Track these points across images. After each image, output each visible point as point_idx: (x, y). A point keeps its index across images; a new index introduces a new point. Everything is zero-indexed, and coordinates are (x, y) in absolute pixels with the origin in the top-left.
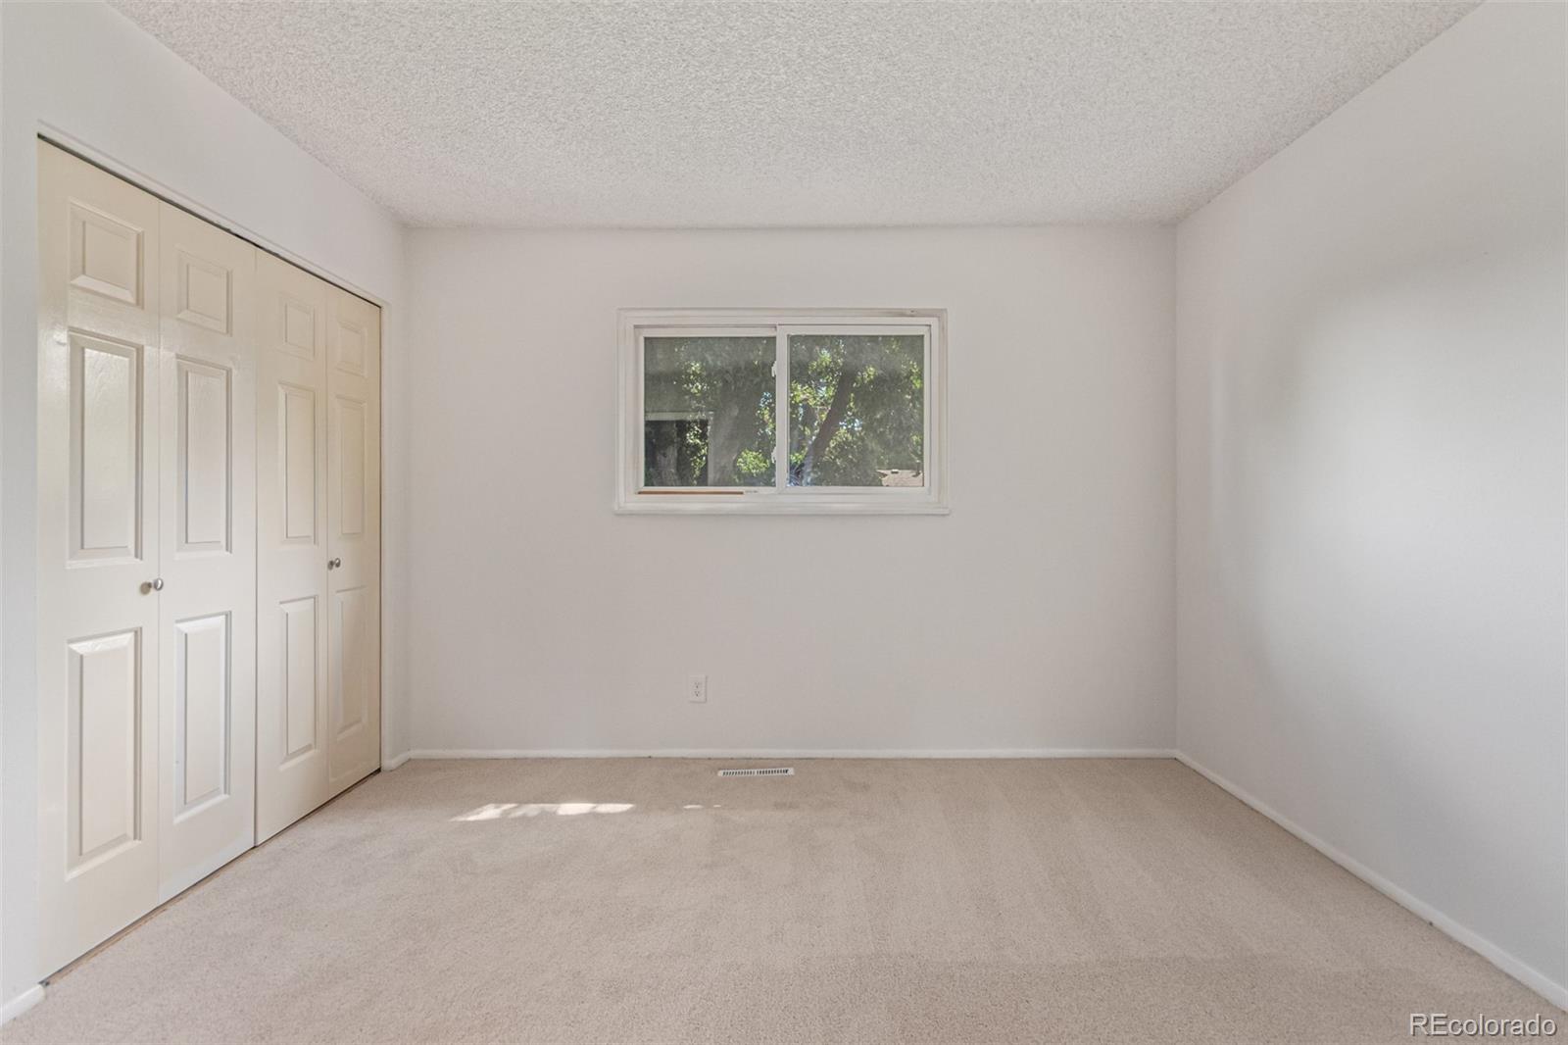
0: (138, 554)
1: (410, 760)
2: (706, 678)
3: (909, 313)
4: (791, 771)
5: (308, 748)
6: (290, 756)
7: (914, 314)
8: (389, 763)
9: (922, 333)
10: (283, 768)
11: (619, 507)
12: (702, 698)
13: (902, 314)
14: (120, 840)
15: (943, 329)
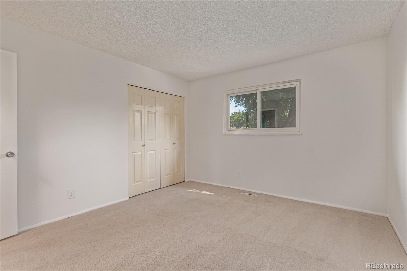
0: (142, 141)
1: (190, 181)
2: (241, 172)
3: (291, 81)
4: (256, 195)
5: (170, 174)
6: (166, 175)
7: (293, 81)
8: (186, 180)
9: (295, 86)
10: (165, 177)
11: (224, 133)
12: (240, 176)
13: (289, 82)
14: (140, 181)
15: (300, 84)
